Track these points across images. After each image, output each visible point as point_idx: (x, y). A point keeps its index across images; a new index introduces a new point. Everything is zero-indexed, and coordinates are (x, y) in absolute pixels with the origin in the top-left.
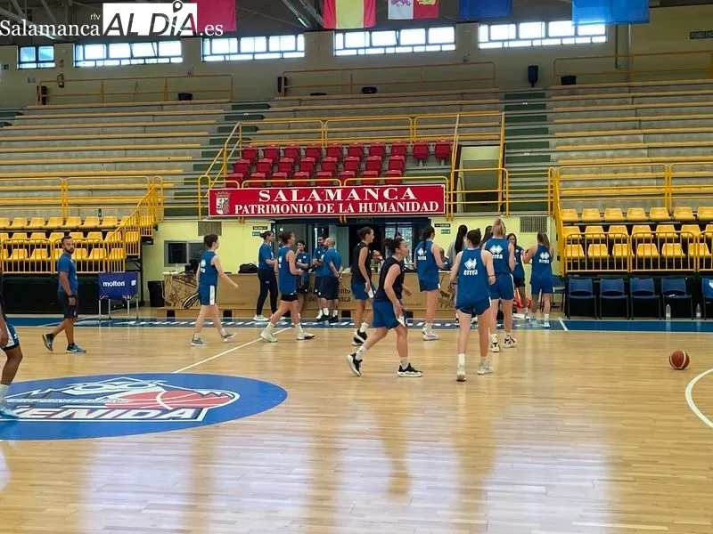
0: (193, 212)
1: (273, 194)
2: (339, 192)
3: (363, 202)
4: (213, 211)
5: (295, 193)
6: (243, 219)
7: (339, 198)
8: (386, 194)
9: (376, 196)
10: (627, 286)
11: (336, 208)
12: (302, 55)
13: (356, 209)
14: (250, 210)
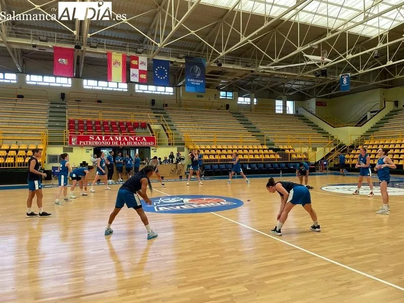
0: (62, 144)
1: (95, 138)
2: (120, 138)
3: (129, 141)
4: (71, 143)
5: (103, 138)
6: (82, 146)
7: (120, 140)
8: (136, 139)
9: (133, 139)
10: (211, 167)
11: (119, 143)
12: (70, 86)
13: (126, 144)
14: (86, 143)
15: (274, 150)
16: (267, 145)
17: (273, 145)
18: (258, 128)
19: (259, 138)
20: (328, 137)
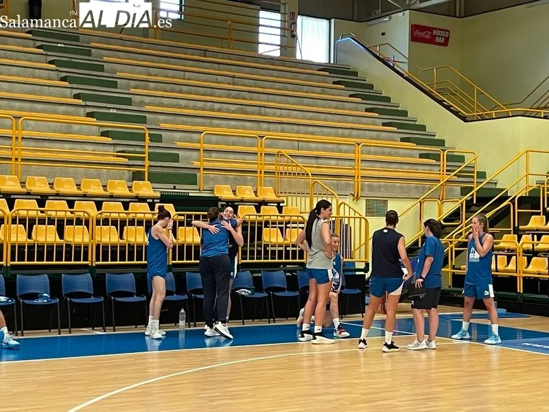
15: (182, 202)
16: (154, 178)
17: (192, 180)
18: (142, 104)
19: (131, 146)
20: (437, 157)
